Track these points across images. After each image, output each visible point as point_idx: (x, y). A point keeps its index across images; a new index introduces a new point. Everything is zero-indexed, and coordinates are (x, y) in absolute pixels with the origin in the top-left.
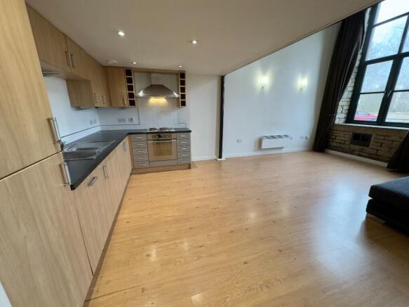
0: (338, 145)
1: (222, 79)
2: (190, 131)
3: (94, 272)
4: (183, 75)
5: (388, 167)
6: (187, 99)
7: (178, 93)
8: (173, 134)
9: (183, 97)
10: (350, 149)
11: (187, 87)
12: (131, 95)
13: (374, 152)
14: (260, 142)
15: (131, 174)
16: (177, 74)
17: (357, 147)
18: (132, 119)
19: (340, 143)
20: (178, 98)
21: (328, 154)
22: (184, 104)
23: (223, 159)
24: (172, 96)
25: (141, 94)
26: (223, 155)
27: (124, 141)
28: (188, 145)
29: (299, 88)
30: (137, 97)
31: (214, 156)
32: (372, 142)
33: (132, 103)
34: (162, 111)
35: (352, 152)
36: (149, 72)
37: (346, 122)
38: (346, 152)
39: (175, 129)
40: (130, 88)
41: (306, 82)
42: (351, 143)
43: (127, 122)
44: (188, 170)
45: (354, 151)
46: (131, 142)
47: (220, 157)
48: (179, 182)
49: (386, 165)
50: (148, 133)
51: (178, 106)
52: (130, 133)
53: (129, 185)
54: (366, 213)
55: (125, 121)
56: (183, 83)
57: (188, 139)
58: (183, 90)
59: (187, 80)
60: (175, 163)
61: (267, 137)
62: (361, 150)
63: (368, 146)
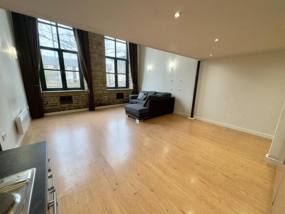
0: (51, 108)
10: (62, 108)
13: (77, 105)
17: (66, 105)
19: (53, 106)
32: (73, 100)
35: (64, 109)
38: (60, 111)
42: (61, 104)
45: (65, 108)
62: (69, 106)
63: (72, 103)
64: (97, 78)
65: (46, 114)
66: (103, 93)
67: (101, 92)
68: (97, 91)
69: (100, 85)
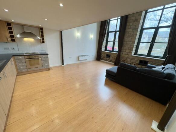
0: (103, 58)
1: (61, 32)
2: (48, 54)
3: (7, 115)
4: (42, 29)
5: (114, 64)
6: (45, 40)
7: (40, 37)
8: (39, 56)
9: (43, 39)
11: (44, 34)
12: (12, 36)
13: (111, 60)
14: (78, 58)
15: (17, 76)
16: (39, 28)
17: (107, 59)
18: (13, 48)
20: (40, 39)
21: (100, 61)
22: (43, 42)
23: (64, 65)
24: (37, 38)
25: (18, 36)
26: (64, 63)
27: (11, 60)
28: (48, 60)
29: (91, 38)
30: (16, 37)
31: (60, 64)
32: (111, 57)
33: (13, 40)
34: (32, 44)
36: (22, 26)
37: (105, 51)
38: (105, 60)
39: (40, 53)
40: (11, 32)
41: (93, 36)
42: (106, 57)
43: (10, 49)
44: (49, 71)
46: (14, 60)
47: (63, 64)
48: (44, 76)
49: (113, 63)
50: (25, 55)
51: (41, 43)
52: (14, 56)
53: (17, 81)
54: (105, 77)
55: (8, 49)
56: (42, 32)
57: (47, 57)
58: (43, 36)
59: (44, 31)
60: (41, 68)
61: (81, 56)
62: (109, 60)
63: (110, 58)
64: (126, 46)
65: (100, 60)
66: (128, 57)
67: (127, 56)
68: (124, 54)
69: (127, 51)
